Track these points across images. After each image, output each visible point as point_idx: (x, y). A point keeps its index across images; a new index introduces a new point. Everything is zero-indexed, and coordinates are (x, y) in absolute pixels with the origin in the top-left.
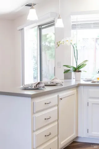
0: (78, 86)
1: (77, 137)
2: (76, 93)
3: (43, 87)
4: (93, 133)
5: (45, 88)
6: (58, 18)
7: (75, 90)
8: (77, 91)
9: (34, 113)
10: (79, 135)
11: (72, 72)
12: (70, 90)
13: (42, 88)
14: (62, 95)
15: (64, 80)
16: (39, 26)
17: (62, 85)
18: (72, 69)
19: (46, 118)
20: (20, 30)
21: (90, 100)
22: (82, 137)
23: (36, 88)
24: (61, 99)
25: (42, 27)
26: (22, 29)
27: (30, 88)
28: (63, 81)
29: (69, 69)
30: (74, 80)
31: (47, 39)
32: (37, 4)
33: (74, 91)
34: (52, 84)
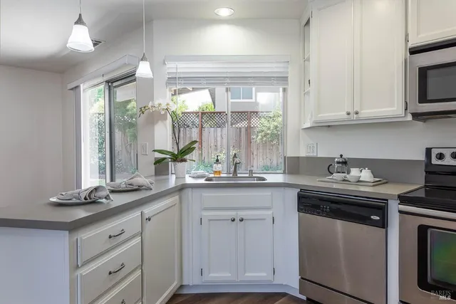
0: (182, 188)
1: (182, 287)
2: (178, 202)
3: (106, 198)
4: (211, 275)
5: (110, 199)
6: (142, 60)
7: (177, 197)
8: (180, 199)
9: (77, 267)
10: (185, 283)
11: (170, 163)
12: (167, 197)
13: (104, 200)
14: (149, 210)
15: (154, 178)
16: (108, 82)
17: (151, 189)
18: (168, 156)
19: (112, 270)
20: (72, 89)
21: (205, 213)
22: (191, 285)
23: (89, 200)
24: (149, 220)
25: (115, 84)
26: (77, 87)
27: (74, 201)
28: (152, 180)
29: (164, 156)
30: (174, 176)
31: (128, 110)
32: (103, 42)
33: (175, 199)
34: (130, 188)
